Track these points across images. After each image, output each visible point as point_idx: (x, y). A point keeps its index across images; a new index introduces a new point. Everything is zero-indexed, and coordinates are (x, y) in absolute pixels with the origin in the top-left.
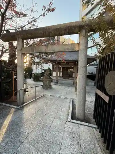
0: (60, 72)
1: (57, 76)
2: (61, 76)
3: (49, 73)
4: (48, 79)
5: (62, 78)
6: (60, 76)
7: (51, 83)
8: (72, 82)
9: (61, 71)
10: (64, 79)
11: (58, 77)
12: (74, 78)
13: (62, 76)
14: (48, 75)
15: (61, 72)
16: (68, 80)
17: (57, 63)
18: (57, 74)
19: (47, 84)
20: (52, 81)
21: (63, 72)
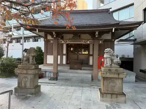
0: (62, 55)
1: (56, 64)
2: (64, 62)
3: (33, 57)
4: (30, 72)
5: (67, 68)
6: (61, 64)
7: (40, 81)
8: (90, 76)
9: (65, 52)
10: (71, 69)
11: (58, 65)
12: (92, 66)
13: (67, 63)
14: (31, 60)
15: (65, 55)
16: (79, 71)
17: (54, 33)
18: (56, 60)
19: (28, 85)
20: (41, 76)
21: (67, 55)
